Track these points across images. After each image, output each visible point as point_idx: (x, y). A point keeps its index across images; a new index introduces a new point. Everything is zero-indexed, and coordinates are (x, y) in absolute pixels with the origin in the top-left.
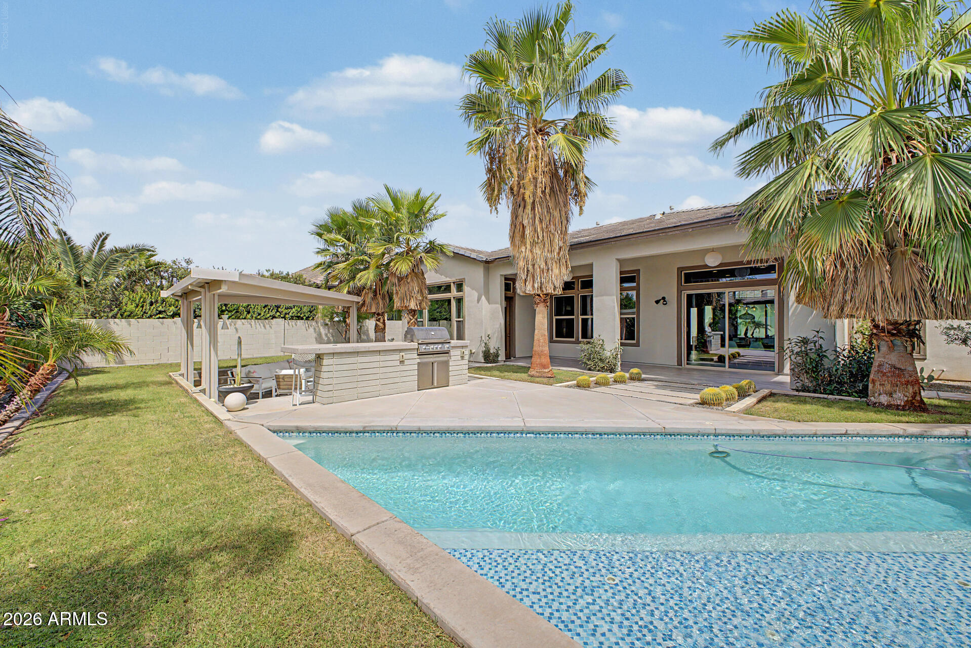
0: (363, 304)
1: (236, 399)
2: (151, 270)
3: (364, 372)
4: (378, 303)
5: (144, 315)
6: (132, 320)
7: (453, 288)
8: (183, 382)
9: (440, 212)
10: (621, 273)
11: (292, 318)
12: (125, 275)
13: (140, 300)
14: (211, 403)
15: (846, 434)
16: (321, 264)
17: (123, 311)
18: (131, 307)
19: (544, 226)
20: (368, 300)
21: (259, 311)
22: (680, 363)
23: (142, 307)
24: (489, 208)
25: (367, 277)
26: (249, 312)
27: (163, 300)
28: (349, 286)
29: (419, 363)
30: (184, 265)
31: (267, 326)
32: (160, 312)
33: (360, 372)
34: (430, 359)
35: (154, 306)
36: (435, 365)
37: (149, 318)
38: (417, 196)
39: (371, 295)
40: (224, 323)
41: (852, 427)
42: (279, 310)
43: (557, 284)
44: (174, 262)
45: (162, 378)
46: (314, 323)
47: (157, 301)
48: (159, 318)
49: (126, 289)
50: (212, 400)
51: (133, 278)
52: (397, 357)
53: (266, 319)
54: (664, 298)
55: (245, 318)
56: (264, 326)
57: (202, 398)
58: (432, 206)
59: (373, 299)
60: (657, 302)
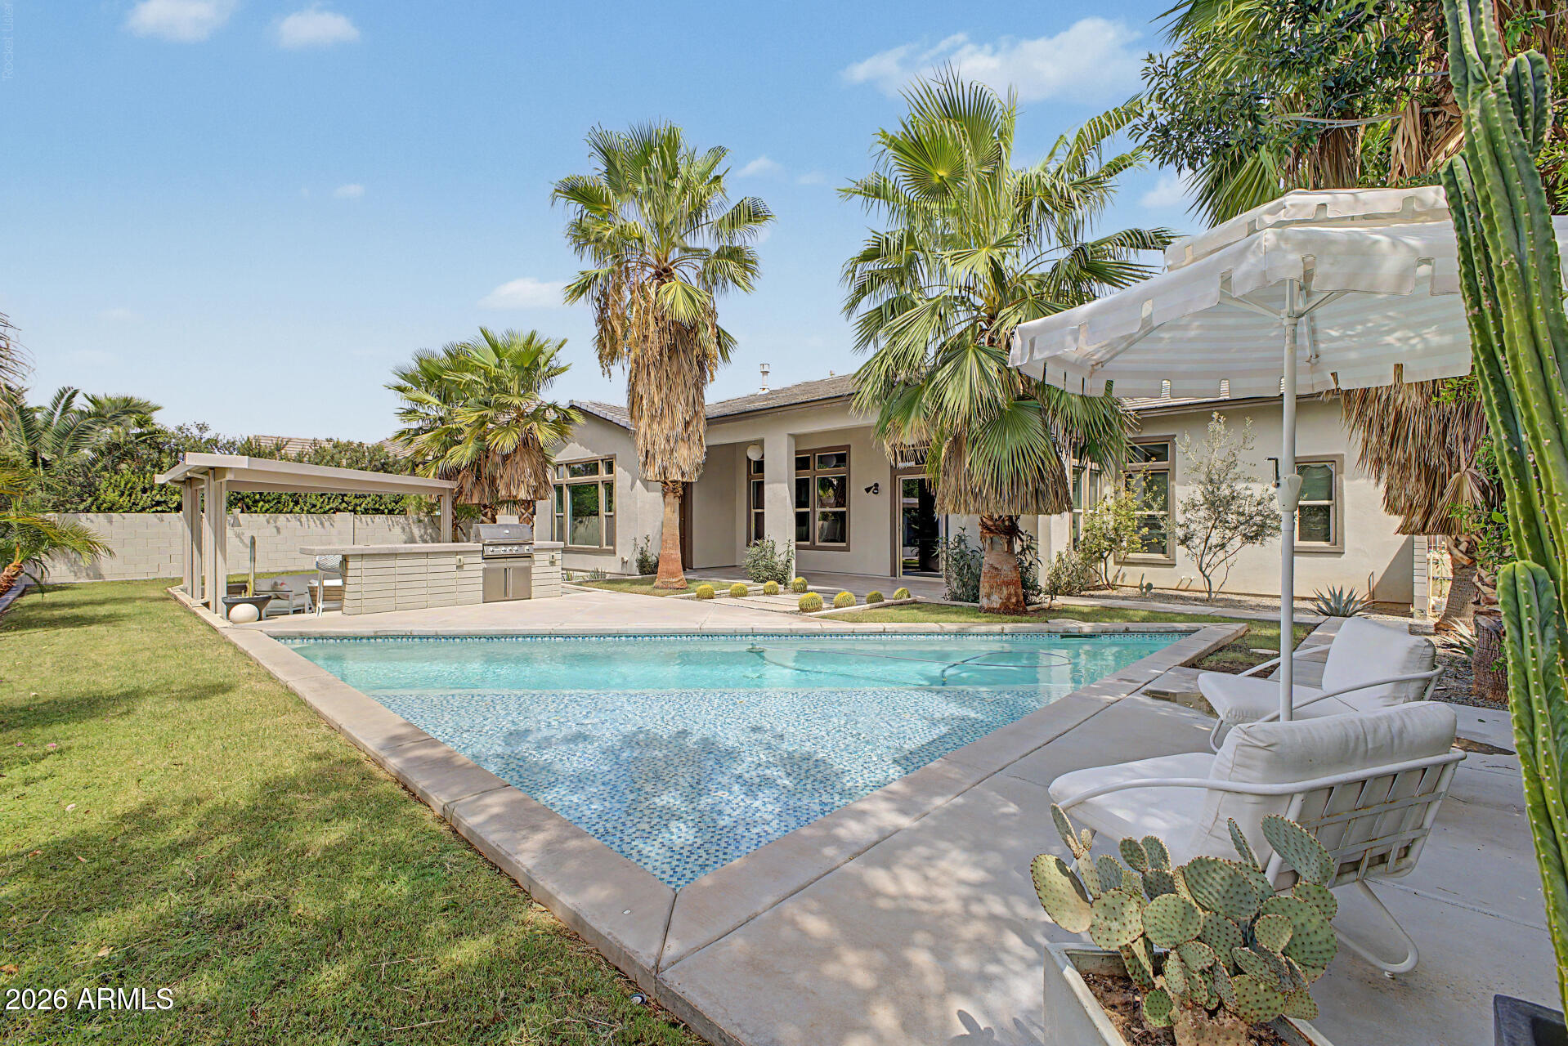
0: (460, 493)
1: (244, 610)
2: (145, 441)
3: (405, 578)
4: (483, 490)
5: (133, 508)
6: (115, 515)
7: (602, 468)
8: (185, 598)
9: (562, 365)
10: (797, 453)
11: (366, 511)
12: (103, 448)
13: (126, 484)
14: (215, 619)
15: (884, 632)
16: (404, 432)
17: (100, 501)
18: (112, 496)
19: (663, 396)
20: (468, 486)
21: (314, 502)
22: (894, 574)
23: (130, 495)
24: (601, 370)
25: (463, 454)
26: (297, 503)
27: (163, 486)
28: (437, 467)
29: (484, 570)
30: (196, 432)
31: (327, 524)
32: (158, 503)
33: (399, 578)
34: (503, 564)
35: (148, 494)
36: (510, 573)
37: (140, 511)
38: (530, 342)
39: (471, 479)
40: (236, 518)
41: (889, 626)
42: (346, 499)
43: (686, 469)
44: (180, 429)
45: (158, 594)
46: (401, 519)
47: (152, 488)
48: (157, 511)
49: (105, 468)
50: (219, 615)
51: (116, 452)
52: (454, 560)
53: (325, 513)
54: (876, 485)
55: (291, 512)
56: (322, 523)
57: (204, 613)
58: (552, 355)
59: (474, 484)
60: (868, 490)
